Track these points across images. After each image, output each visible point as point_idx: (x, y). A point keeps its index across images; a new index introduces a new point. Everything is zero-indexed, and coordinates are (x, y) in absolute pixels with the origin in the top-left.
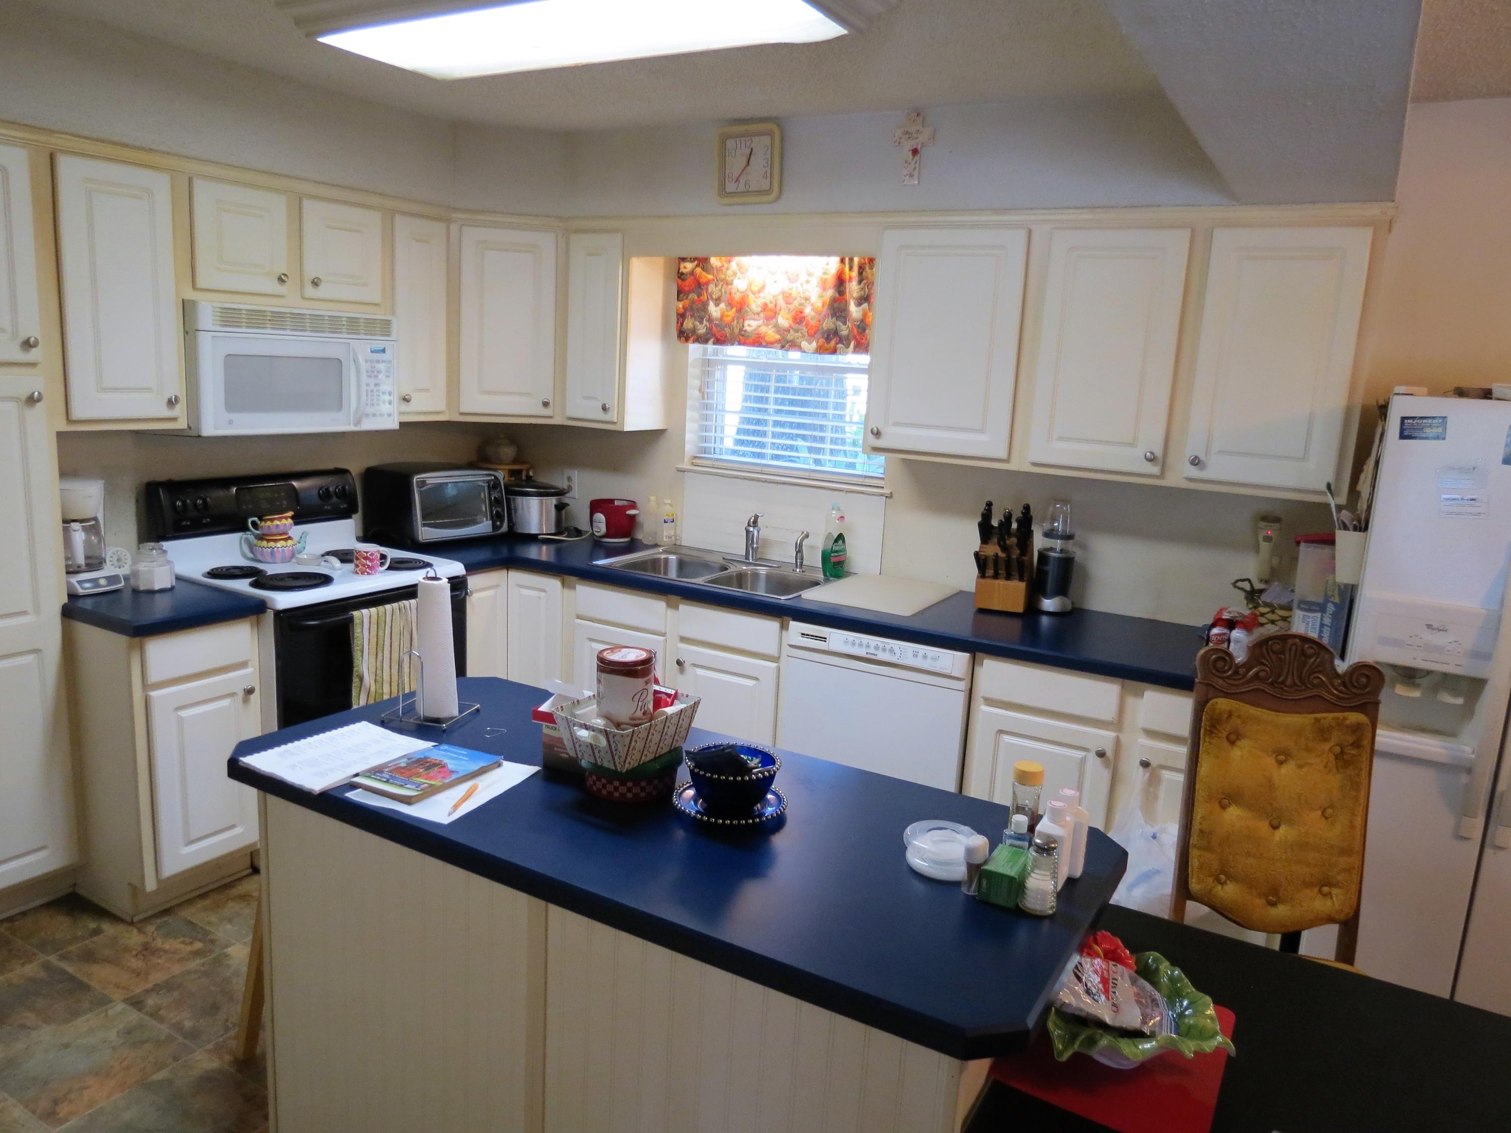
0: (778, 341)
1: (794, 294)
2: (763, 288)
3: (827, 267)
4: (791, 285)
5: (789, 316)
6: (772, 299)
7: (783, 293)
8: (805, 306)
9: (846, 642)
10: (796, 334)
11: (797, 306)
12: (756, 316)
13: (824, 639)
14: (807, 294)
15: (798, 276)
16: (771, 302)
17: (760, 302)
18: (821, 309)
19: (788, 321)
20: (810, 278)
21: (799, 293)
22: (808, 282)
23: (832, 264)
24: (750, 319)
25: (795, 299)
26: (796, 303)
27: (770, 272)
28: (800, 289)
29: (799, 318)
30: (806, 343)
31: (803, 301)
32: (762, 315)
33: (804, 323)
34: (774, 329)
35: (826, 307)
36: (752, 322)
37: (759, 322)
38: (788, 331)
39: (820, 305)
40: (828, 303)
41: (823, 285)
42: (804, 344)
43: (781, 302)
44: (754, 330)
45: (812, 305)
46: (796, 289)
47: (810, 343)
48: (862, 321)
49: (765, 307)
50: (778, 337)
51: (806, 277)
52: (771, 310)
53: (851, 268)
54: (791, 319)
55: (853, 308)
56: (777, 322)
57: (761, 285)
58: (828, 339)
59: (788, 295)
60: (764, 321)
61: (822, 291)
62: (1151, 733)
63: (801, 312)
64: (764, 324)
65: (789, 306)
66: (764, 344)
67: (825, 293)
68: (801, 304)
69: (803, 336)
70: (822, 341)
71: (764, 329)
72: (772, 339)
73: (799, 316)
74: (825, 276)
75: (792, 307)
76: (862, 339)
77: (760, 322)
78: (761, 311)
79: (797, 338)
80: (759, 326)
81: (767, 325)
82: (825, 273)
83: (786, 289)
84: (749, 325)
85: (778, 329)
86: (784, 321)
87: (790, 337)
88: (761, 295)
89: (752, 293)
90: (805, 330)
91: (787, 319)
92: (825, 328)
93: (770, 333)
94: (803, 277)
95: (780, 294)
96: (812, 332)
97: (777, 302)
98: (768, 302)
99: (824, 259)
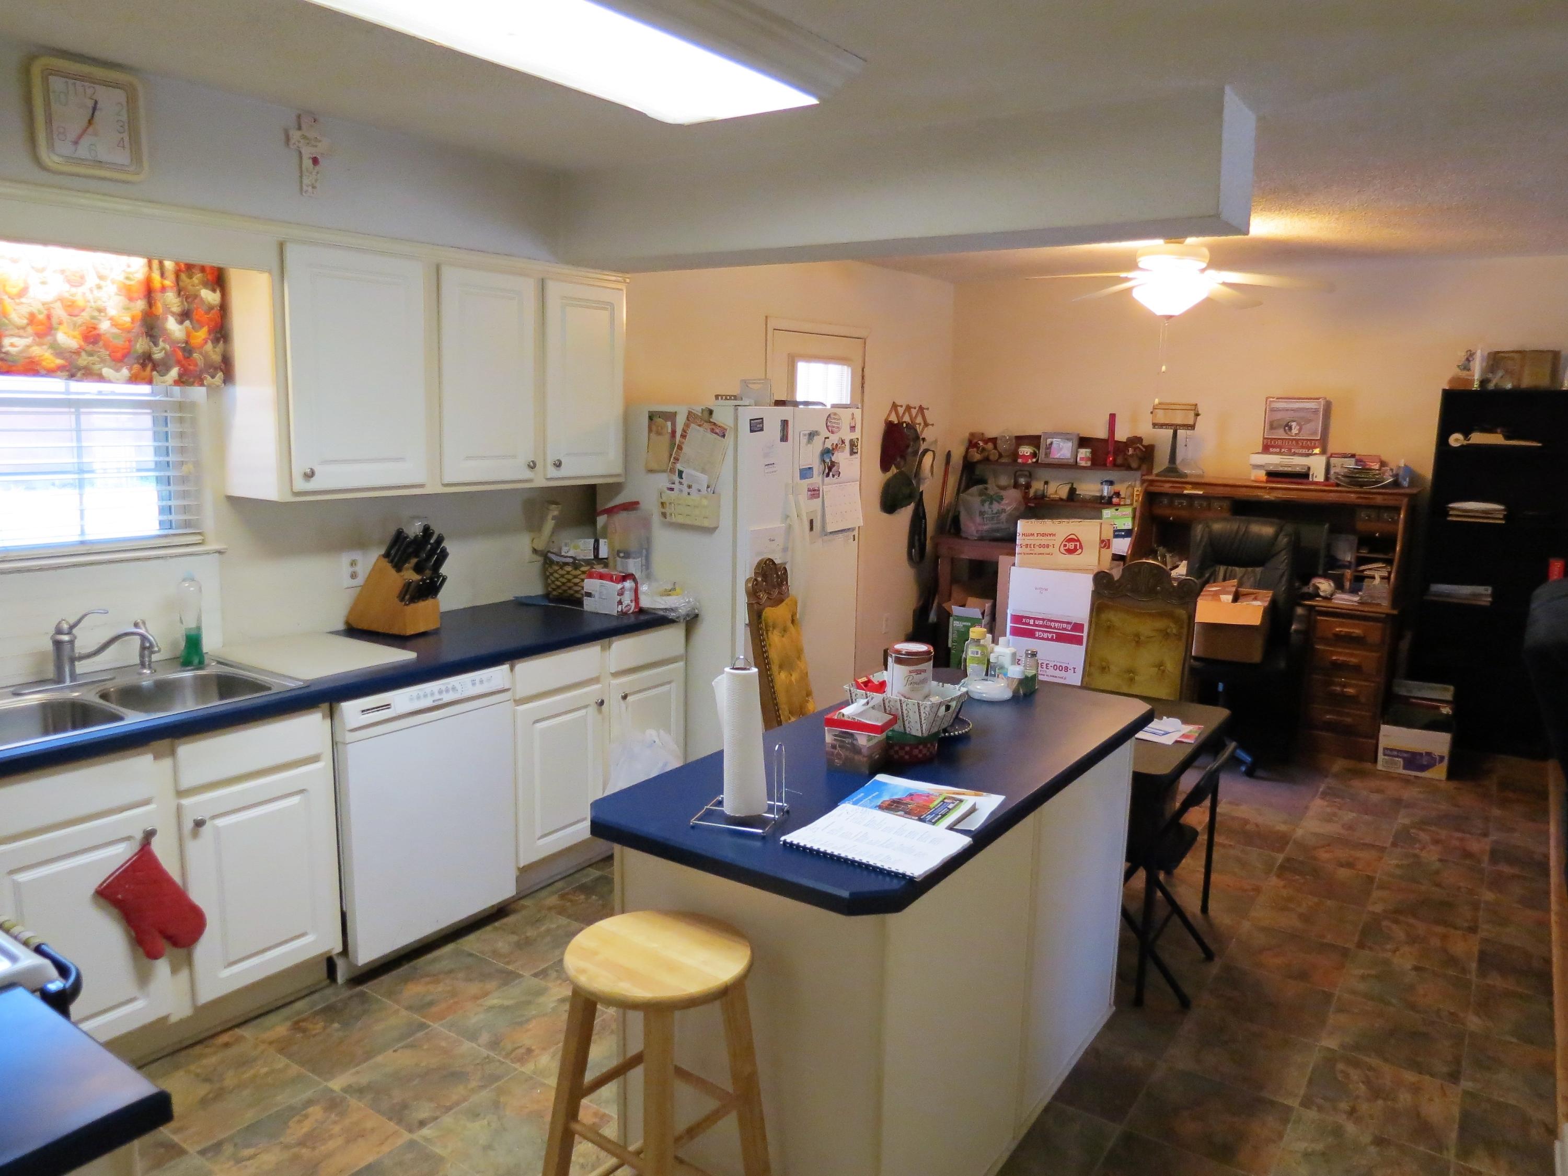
0: (60, 368)
1: (81, 303)
2: (23, 292)
3: (129, 270)
4: (74, 290)
5: (76, 333)
6: (41, 307)
7: (61, 299)
8: (100, 320)
9: (411, 699)
10: (91, 358)
11: (88, 318)
12: (21, 332)
13: (388, 706)
14: (99, 303)
15: (82, 277)
16: (40, 312)
17: (25, 310)
18: (129, 325)
19: (75, 340)
20: (102, 283)
21: (89, 301)
22: (99, 287)
23: (136, 267)
24: (12, 335)
25: (83, 310)
26: (85, 315)
27: (33, 268)
28: (89, 296)
29: (91, 337)
30: (111, 371)
31: (96, 314)
32: (30, 330)
33: (101, 344)
34: (50, 351)
35: (138, 323)
36: (15, 340)
37: (27, 340)
38: (77, 353)
39: (128, 319)
40: (140, 317)
41: (128, 292)
42: (106, 371)
43: (59, 312)
44: (21, 352)
45: (111, 319)
46: (80, 295)
47: (117, 370)
48: (187, 342)
49: (32, 319)
50: (59, 362)
51: (97, 281)
52: (41, 323)
53: (162, 275)
54: (80, 337)
55: (172, 325)
56: (55, 340)
57: (22, 285)
58: (144, 366)
59: (69, 303)
60: (34, 339)
61: (128, 301)
62: (616, 674)
63: (95, 328)
64: (35, 343)
65: (75, 319)
66: (43, 372)
67: (132, 305)
68: (93, 318)
69: (103, 361)
70: (136, 367)
71: (36, 351)
72: (52, 366)
73: (93, 333)
74: (128, 282)
75: (79, 320)
76: (189, 365)
77: (29, 340)
78: (28, 324)
79: (93, 364)
80: (28, 347)
81: (40, 345)
82: (127, 278)
83: (66, 295)
84: (12, 345)
85: (59, 351)
86: (67, 338)
87: (83, 360)
88: (23, 300)
89: (9, 297)
90: (104, 353)
91: (74, 337)
92: (140, 351)
93: (48, 358)
94: (91, 280)
95: (56, 301)
96: (119, 355)
97: (52, 311)
98: (35, 311)
99: (124, 260)
